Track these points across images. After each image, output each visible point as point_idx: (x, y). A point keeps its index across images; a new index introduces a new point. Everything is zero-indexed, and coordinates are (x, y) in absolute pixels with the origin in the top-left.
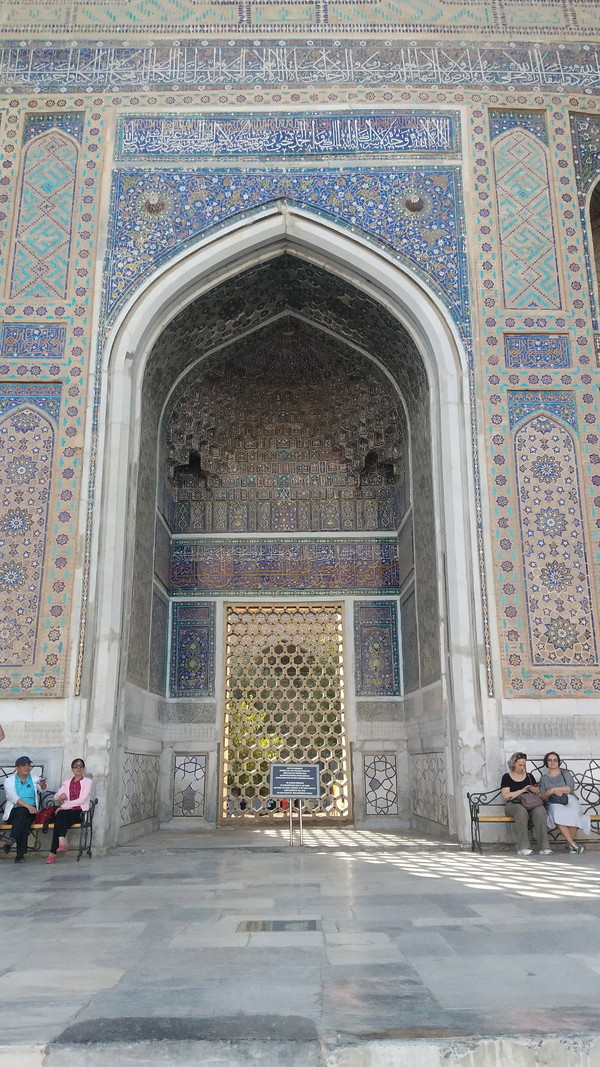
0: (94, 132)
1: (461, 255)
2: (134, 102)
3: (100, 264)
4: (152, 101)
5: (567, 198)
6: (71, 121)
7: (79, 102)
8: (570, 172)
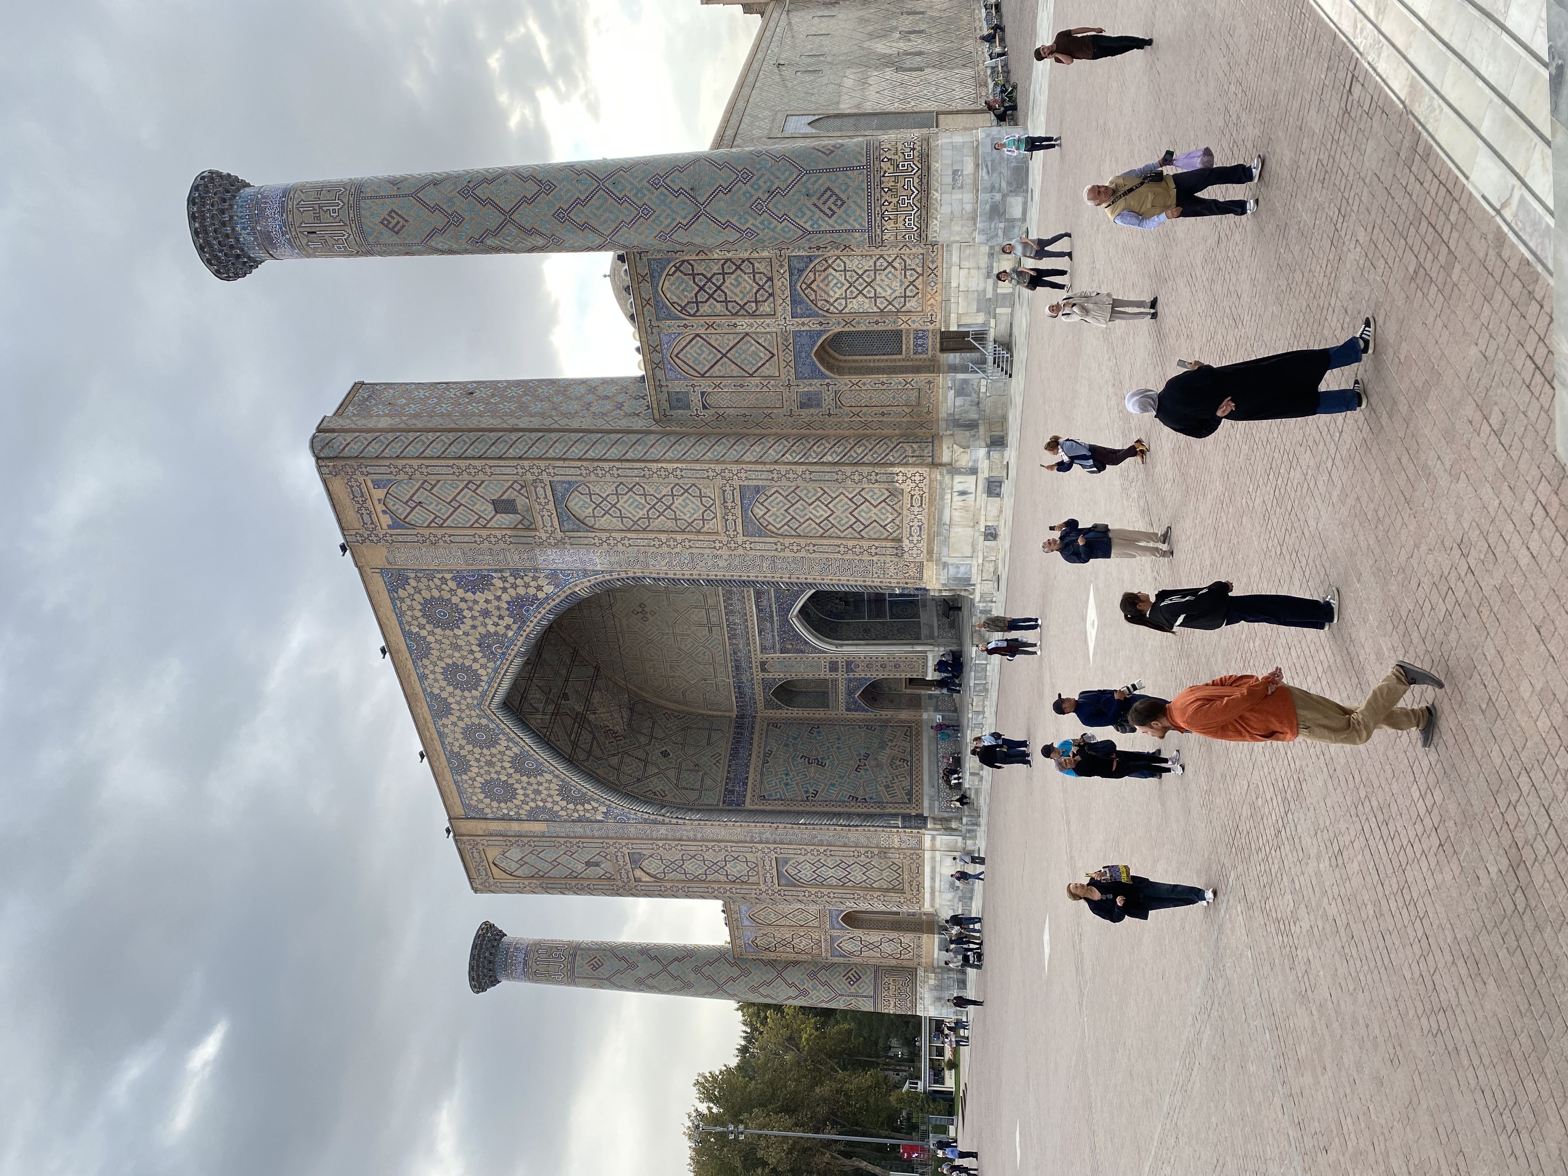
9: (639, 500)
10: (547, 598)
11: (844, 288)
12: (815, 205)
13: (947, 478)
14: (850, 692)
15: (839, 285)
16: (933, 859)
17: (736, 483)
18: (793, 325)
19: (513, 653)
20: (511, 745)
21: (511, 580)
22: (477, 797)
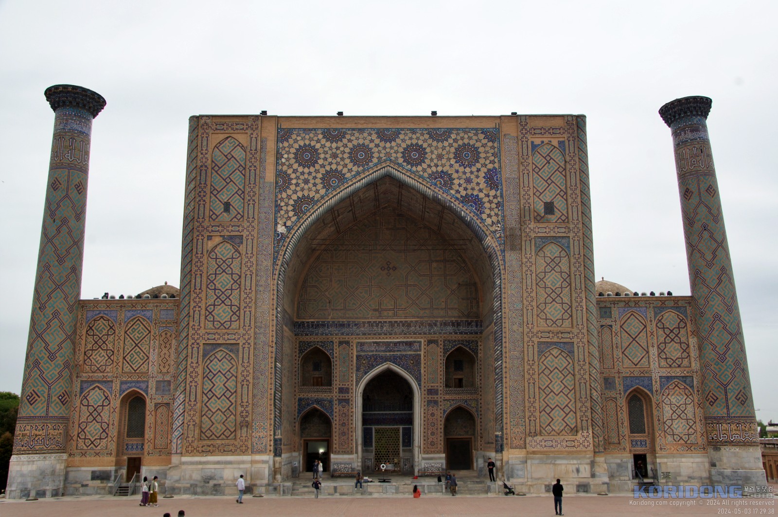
0: (352, 346)
1: (420, 373)
2: (359, 338)
3: (355, 375)
4: (363, 338)
5: (441, 360)
6: (347, 343)
7: (348, 338)
8: (442, 354)
9: (558, 284)
10: (482, 219)
11: (676, 404)
12: (741, 391)
13: (588, 461)
14: (318, 401)
15: (678, 401)
16: (243, 462)
17: (575, 340)
18: (655, 376)
19: (436, 190)
20: (353, 173)
21: (495, 201)
22: (298, 141)
